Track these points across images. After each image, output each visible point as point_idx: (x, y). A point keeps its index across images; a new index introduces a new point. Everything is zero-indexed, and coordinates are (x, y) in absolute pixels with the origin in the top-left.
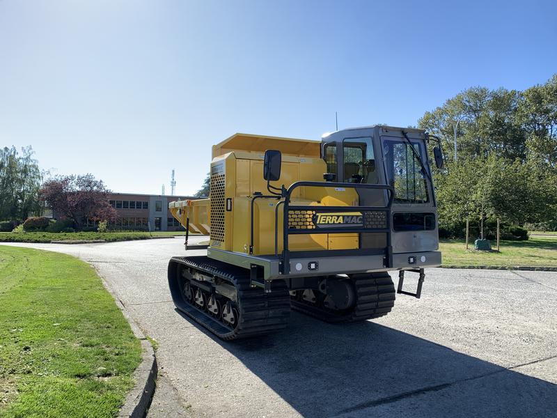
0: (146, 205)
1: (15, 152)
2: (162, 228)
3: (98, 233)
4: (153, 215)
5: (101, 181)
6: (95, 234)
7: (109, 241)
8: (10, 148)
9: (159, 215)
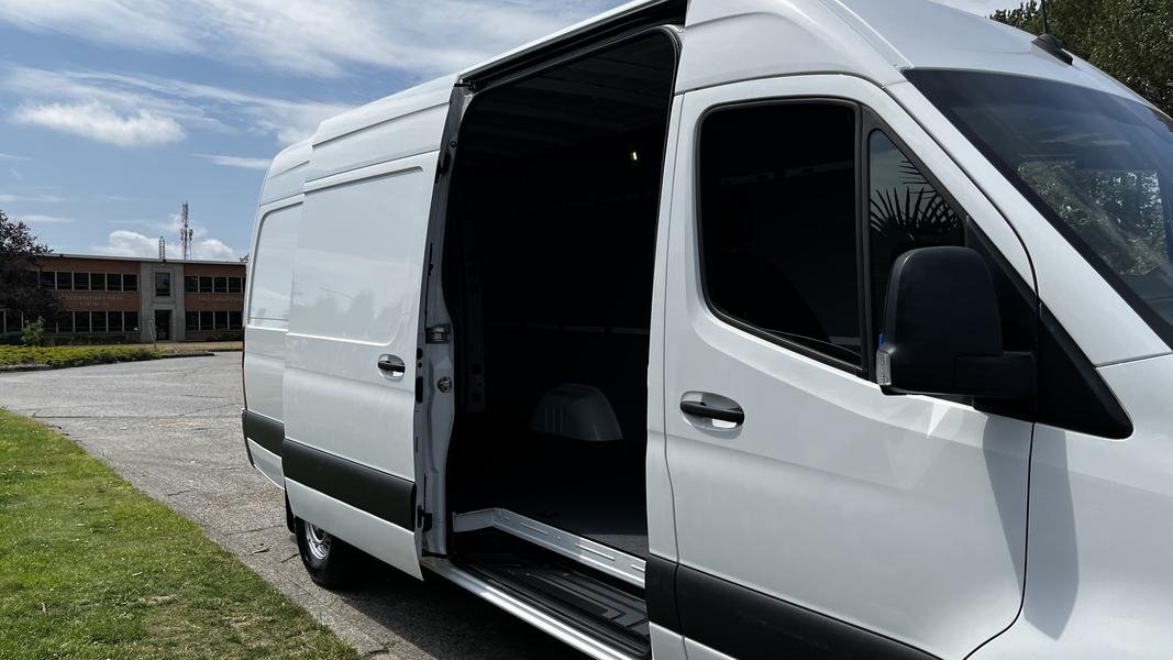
0: (131, 283)
2: (174, 334)
3: (24, 349)
4: (149, 305)
5: (21, 226)
6: (18, 352)
7: (57, 366)
9: (163, 304)
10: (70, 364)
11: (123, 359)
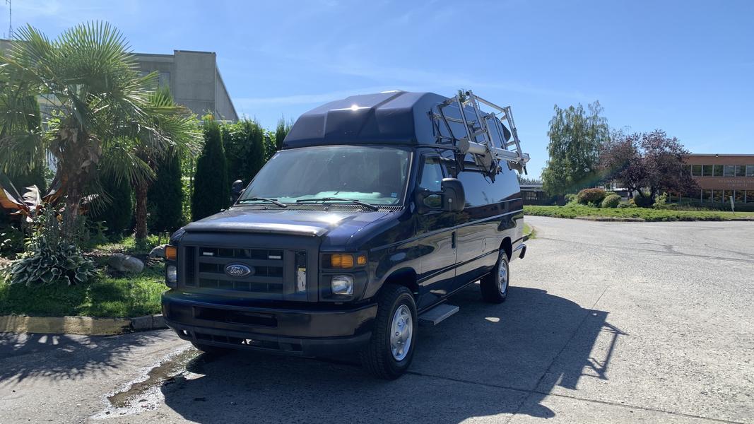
1: (581, 111)
5: (675, 139)
8: (576, 107)
10: (660, 220)
11: (701, 220)
